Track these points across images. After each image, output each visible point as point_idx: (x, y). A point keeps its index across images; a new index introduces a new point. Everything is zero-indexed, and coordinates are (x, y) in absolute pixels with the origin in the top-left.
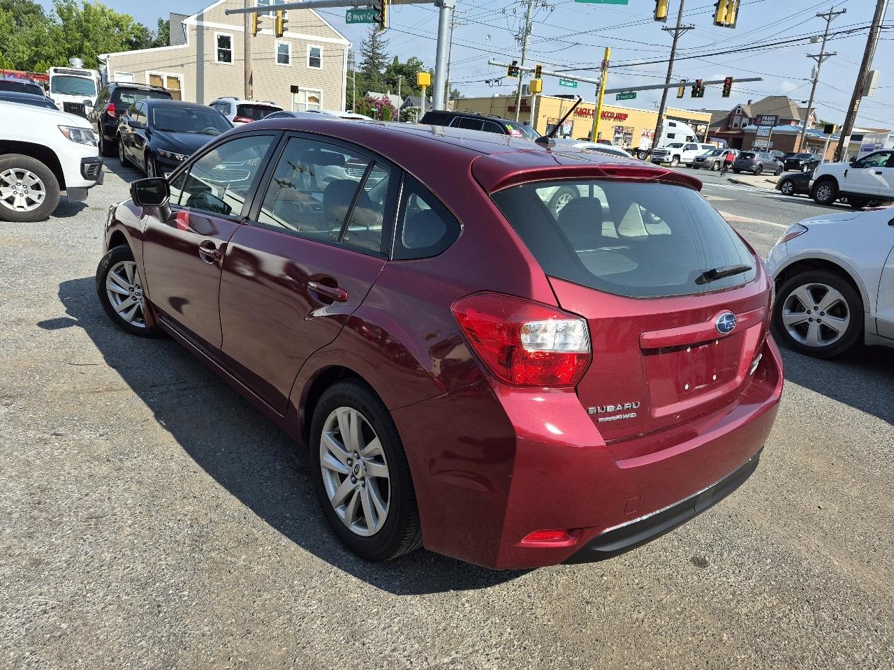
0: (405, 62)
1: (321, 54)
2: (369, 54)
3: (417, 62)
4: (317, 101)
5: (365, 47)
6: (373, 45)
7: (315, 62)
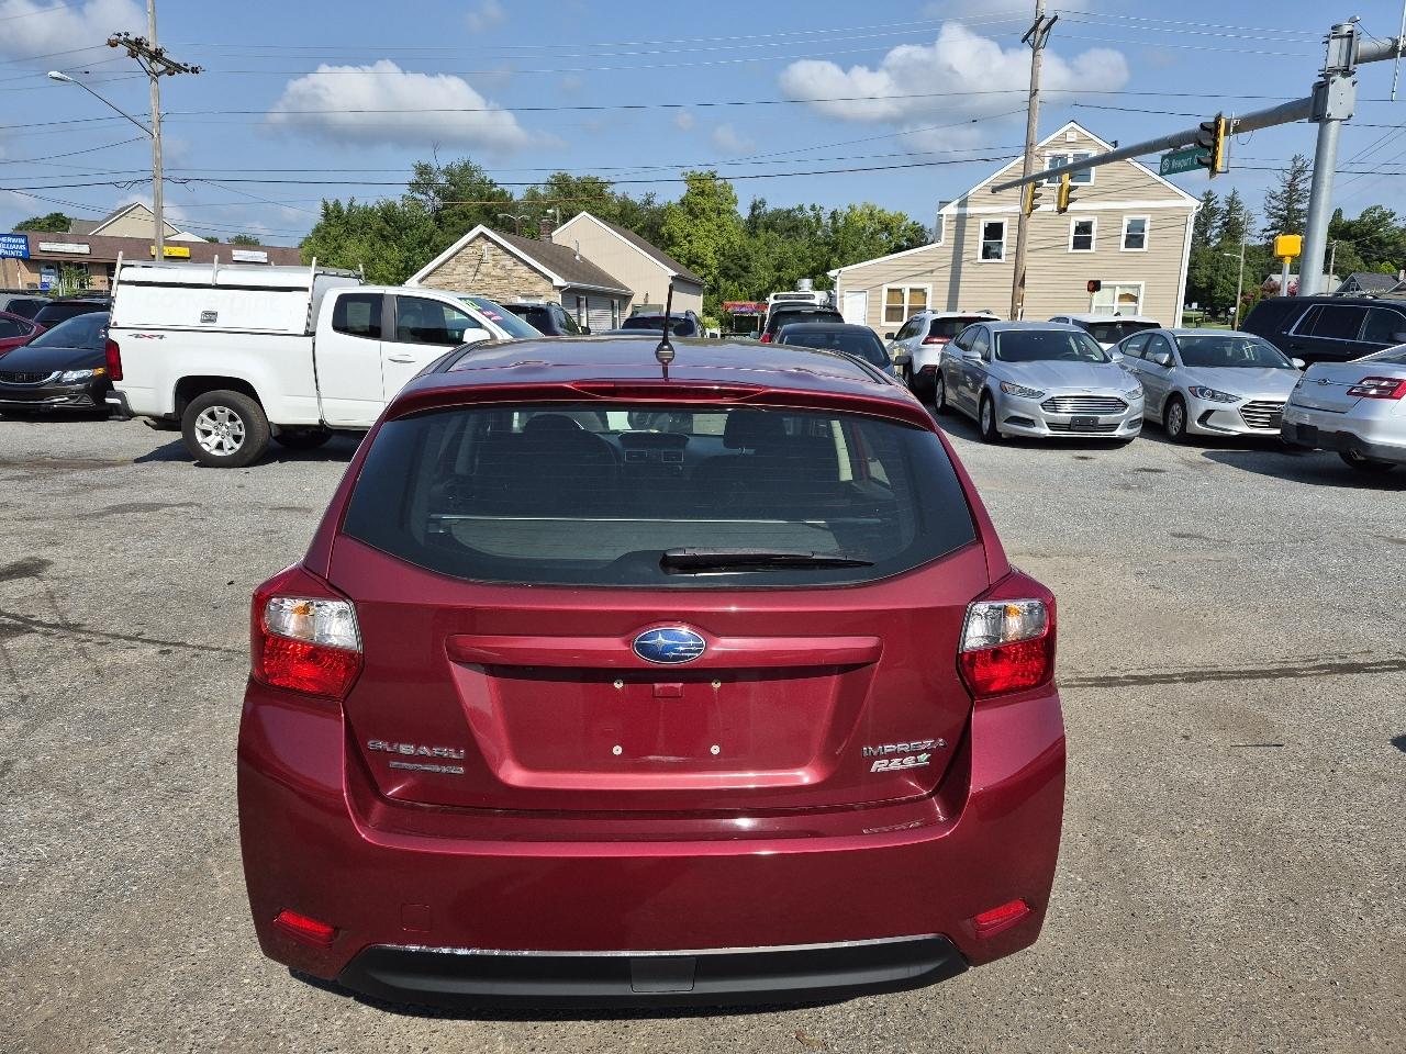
0: (1355, 216)
1: (1147, 227)
2: (1281, 212)
3: (1383, 213)
4: (1135, 299)
5: (1275, 203)
6: (1290, 197)
7: (1135, 240)
